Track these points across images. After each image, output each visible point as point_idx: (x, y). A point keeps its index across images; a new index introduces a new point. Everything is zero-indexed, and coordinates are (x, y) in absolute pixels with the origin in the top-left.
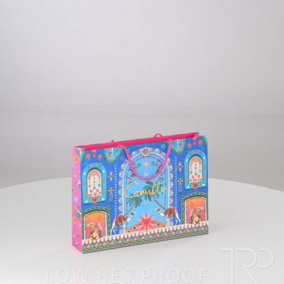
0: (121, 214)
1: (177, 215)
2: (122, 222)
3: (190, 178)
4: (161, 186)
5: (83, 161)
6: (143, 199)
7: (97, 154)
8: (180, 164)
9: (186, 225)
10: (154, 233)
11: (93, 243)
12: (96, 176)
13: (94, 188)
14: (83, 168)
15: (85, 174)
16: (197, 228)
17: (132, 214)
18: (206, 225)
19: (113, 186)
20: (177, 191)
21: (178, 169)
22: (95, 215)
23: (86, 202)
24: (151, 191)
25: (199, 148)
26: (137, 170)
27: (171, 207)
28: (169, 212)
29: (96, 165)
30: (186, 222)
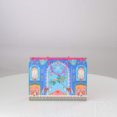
0: (46, 87)
1: (72, 91)
2: (47, 90)
3: (79, 76)
4: (65, 78)
5: (30, 63)
6: (56, 82)
7: (36, 61)
8: (74, 70)
9: (76, 96)
10: (61, 97)
11: (34, 97)
12: (35, 70)
13: (35, 75)
14: (30, 66)
15: (31, 69)
16: (81, 98)
17: (52, 88)
18: (86, 97)
19: (43, 75)
20: (72, 81)
21: (73, 72)
22: (35, 86)
23: (31, 80)
24: (60, 79)
25: (83, 64)
26: (54, 70)
27: (69, 87)
28: (68, 89)
29: (36, 65)
30: (76, 94)
